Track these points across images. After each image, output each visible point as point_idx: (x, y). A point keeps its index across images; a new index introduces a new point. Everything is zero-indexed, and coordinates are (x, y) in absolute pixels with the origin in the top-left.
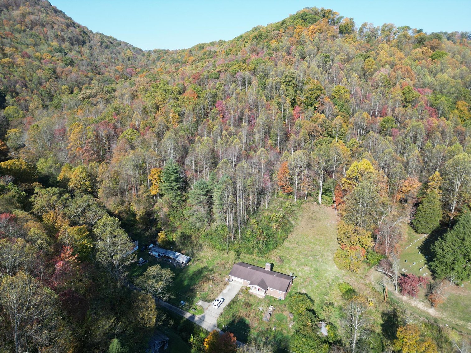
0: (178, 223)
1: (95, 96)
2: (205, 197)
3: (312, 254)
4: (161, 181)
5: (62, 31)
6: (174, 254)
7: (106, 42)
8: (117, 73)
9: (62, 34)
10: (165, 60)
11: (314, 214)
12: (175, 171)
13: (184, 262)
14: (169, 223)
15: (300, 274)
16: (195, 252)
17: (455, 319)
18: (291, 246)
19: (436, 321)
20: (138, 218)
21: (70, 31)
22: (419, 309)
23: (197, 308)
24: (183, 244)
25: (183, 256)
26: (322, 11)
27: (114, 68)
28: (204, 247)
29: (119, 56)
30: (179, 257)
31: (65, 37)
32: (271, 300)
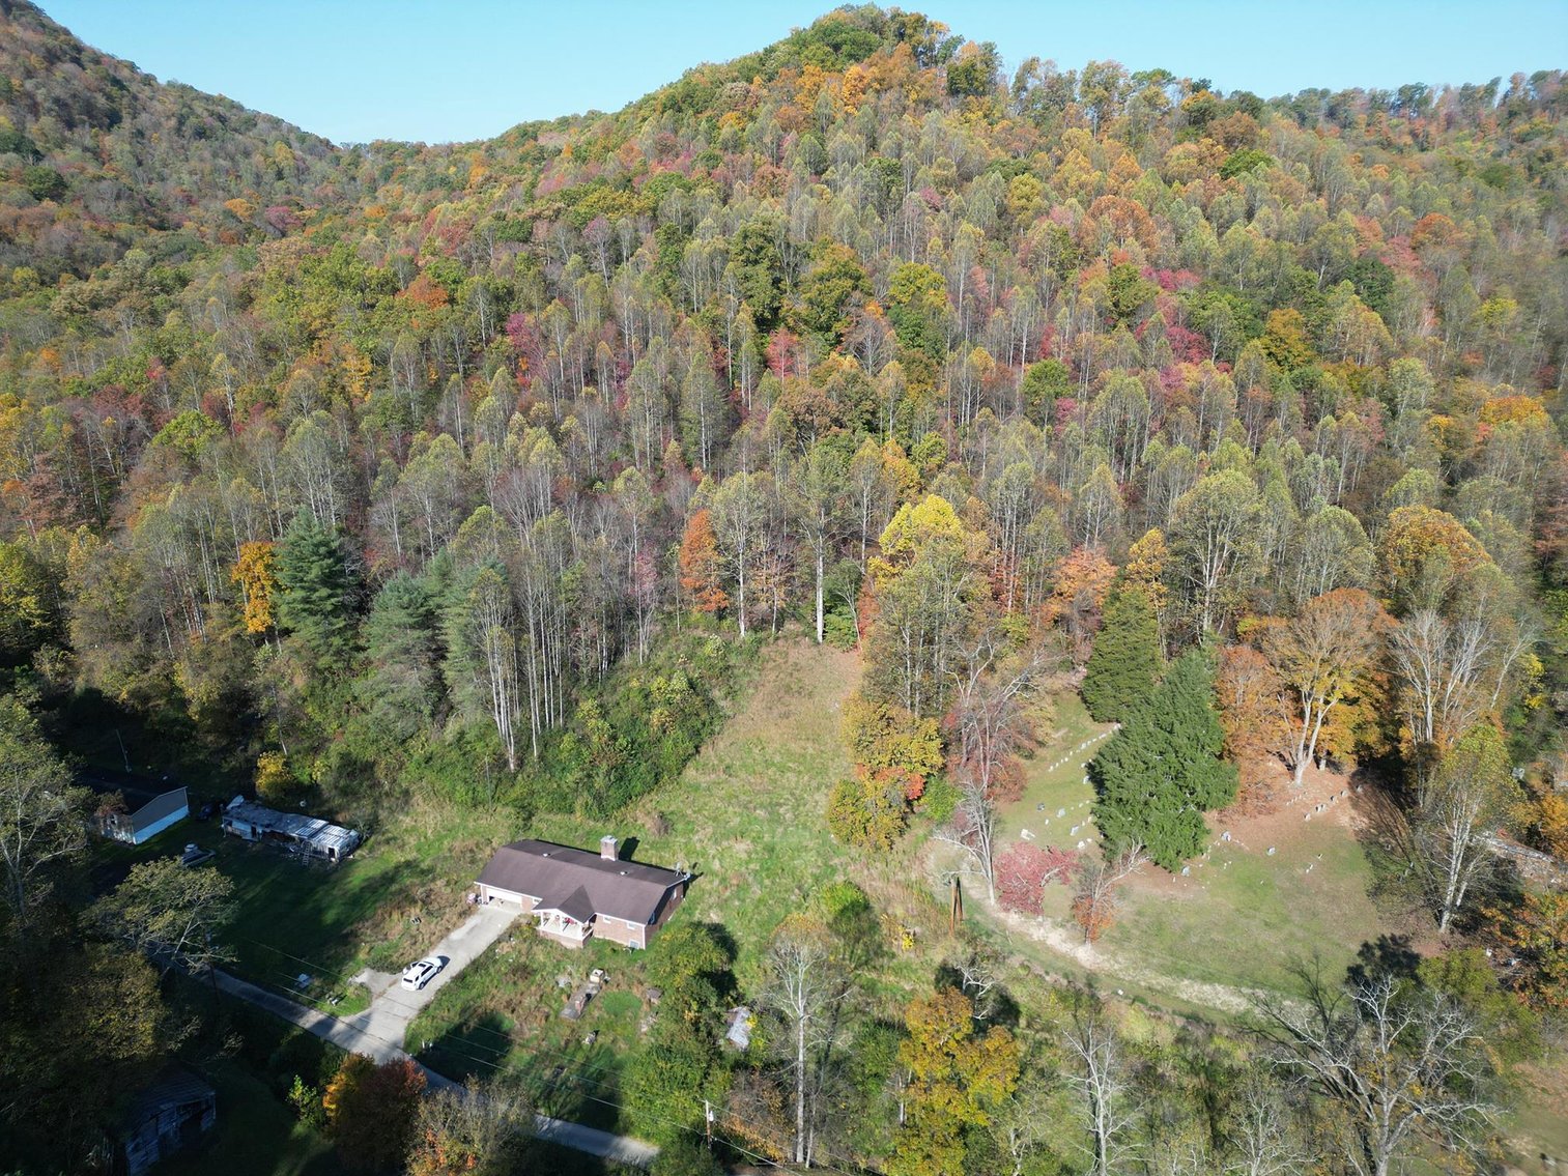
0: (334, 726)
1: (112, 301)
2: (417, 633)
3: (765, 799)
4: (276, 586)
5: (29, 74)
6: (305, 825)
7: (198, 117)
8: (232, 223)
9: (29, 85)
10: (403, 179)
11: (796, 674)
12: (322, 550)
13: (336, 849)
14: (303, 723)
15: (716, 866)
16: (383, 814)
17: (1147, 972)
18: (704, 780)
19: (1091, 981)
20: (193, 710)
21: (58, 75)
22: (1049, 949)
23: (350, 992)
24: (345, 792)
25: (336, 830)
26: (893, 18)
27: (217, 206)
28: (417, 798)
29: (243, 164)
30: (321, 836)
31: (39, 99)
32: (600, 952)
